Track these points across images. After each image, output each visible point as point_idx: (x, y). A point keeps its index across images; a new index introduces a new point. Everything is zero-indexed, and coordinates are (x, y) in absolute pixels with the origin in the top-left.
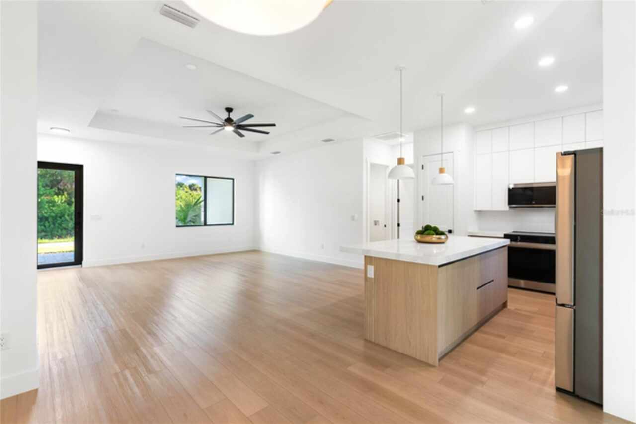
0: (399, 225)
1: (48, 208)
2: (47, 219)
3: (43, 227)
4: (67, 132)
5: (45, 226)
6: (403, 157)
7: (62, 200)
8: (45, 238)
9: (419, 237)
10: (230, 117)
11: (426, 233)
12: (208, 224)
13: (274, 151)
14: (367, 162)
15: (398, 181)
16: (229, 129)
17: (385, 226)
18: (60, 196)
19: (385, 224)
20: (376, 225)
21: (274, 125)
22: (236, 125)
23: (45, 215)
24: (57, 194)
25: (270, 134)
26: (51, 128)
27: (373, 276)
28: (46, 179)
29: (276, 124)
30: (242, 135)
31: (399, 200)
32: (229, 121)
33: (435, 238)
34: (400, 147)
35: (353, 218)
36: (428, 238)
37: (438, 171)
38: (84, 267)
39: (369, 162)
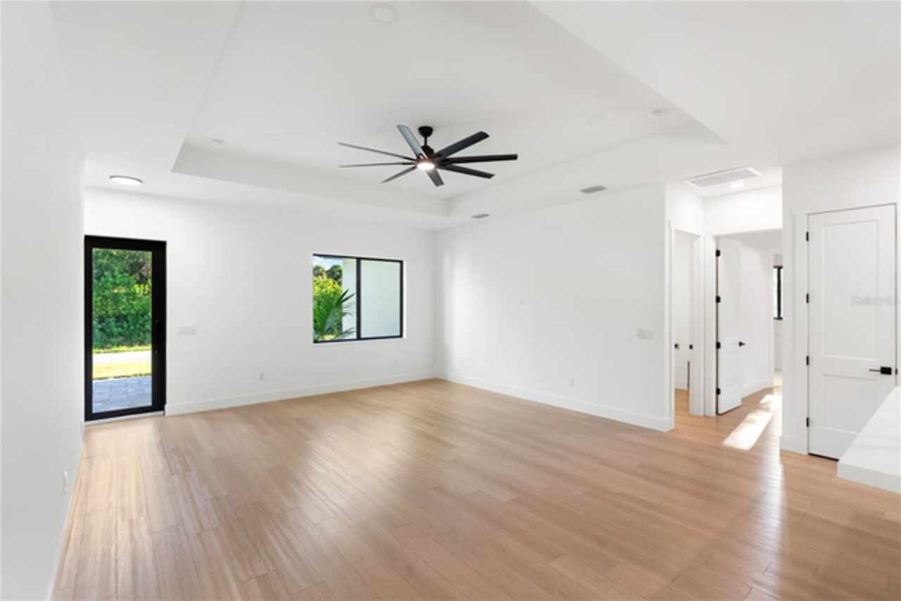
0: (718, 345)
1: (127, 304)
2: (125, 318)
3: (120, 329)
4: (139, 183)
5: (122, 327)
7: (144, 290)
8: (122, 345)
10: (428, 144)
12: (363, 336)
13: (478, 213)
17: (691, 347)
18: (142, 286)
19: (691, 343)
21: (514, 157)
22: (441, 158)
23: (123, 312)
24: (139, 283)
26: (112, 177)
28: (124, 262)
29: (520, 155)
30: (440, 182)
31: (718, 299)
32: (427, 151)
38: (167, 414)
39: (673, 227)
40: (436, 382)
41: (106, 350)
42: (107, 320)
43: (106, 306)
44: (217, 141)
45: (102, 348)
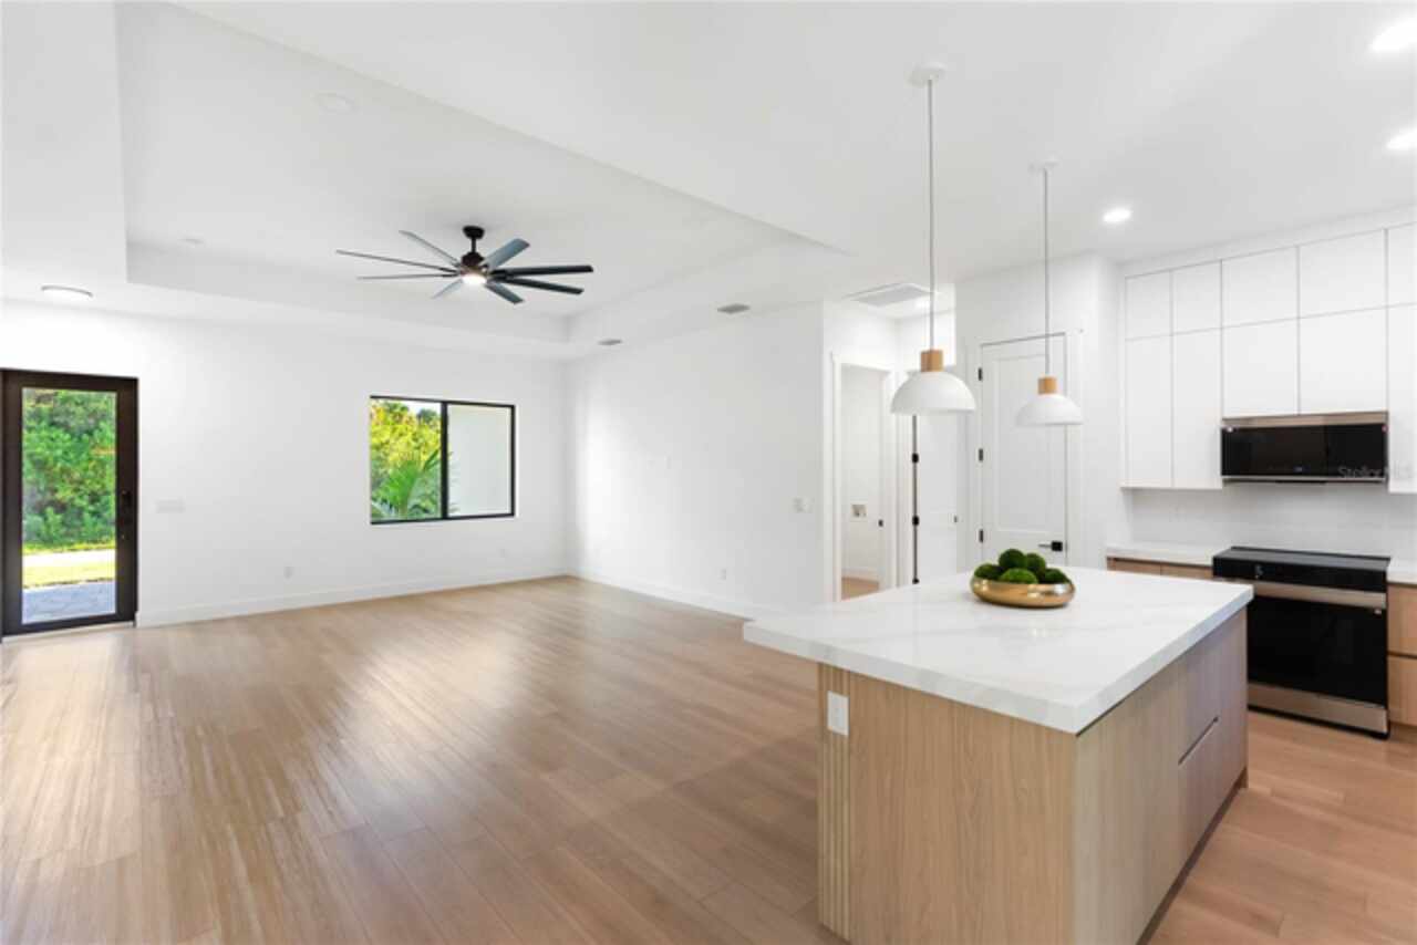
0: (916, 521)
4: (87, 296)
6: (936, 347)
9: (985, 586)
10: (478, 250)
11: (1008, 573)
12: (451, 514)
13: (604, 338)
14: (833, 364)
15: (915, 418)
16: (475, 281)
17: (881, 523)
19: (880, 518)
20: (857, 514)
21: (588, 269)
22: (491, 269)
25: (583, 294)
26: (44, 288)
27: (845, 732)
29: (594, 266)
30: (515, 300)
31: (915, 458)
32: (472, 261)
33: (1035, 592)
34: (928, 319)
35: (798, 506)
36: (1015, 592)
37: (1036, 387)
38: (139, 624)
39: (838, 362)
40: (567, 580)
41: (100, 545)
42: (104, 499)
43: (102, 477)
44: (189, 240)
45: (95, 542)
